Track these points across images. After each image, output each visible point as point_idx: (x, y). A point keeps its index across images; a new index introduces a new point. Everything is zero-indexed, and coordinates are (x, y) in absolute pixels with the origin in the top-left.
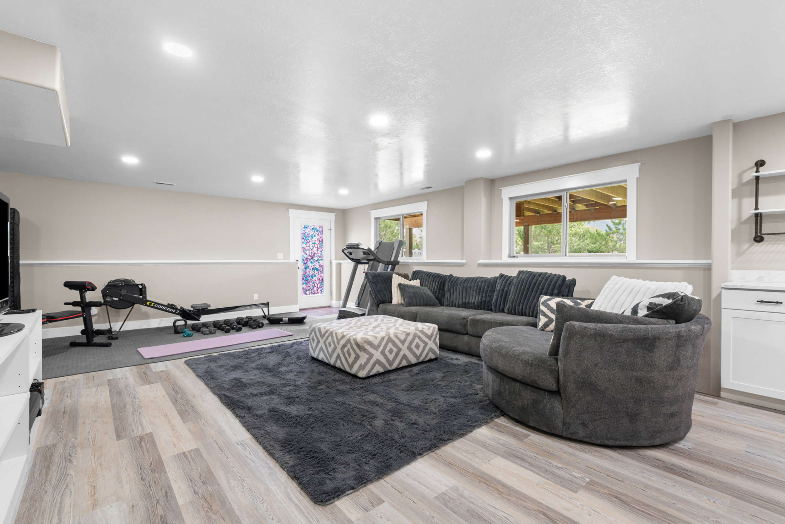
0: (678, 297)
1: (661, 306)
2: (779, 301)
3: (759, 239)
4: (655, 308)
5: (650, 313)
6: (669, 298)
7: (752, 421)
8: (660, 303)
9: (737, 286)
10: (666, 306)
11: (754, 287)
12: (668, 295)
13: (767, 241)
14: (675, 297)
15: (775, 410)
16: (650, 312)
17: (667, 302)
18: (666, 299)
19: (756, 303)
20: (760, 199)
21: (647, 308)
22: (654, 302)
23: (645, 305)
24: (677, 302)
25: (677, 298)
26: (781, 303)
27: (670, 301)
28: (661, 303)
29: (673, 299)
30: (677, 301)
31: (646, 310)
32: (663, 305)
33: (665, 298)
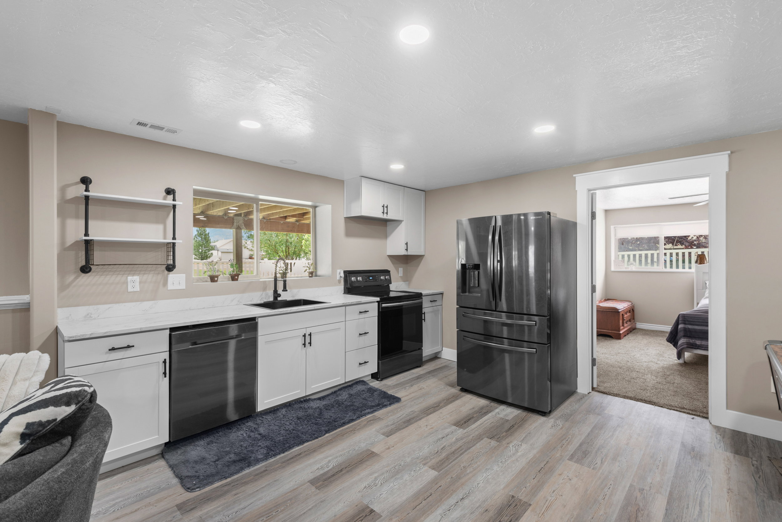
0: (86, 396)
1: (55, 423)
2: (131, 345)
3: (85, 269)
4: (41, 431)
5: (28, 444)
6: (68, 404)
7: (117, 501)
8: (50, 419)
9: (86, 335)
10: (63, 421)
11: (106, 333)
12: (65, 399)
13: (93, 272)
14: (80, 399)
15: (123, 467)
16: (28, 441)
17: (65, 412)
18: (64, 408)
19: (108, 352)
20: (90, 223)
21: (19, 437)
22: (37, 420)
23: (17, 433)
24: (83, 407)
25: (83, 399)
26: (133, 346)
27: (73, 408)
28: (54, 418)
29: (76, 404)
30: (83, 404)
31: (17, 442)
32: (58, 420)
33: (60, 406)
